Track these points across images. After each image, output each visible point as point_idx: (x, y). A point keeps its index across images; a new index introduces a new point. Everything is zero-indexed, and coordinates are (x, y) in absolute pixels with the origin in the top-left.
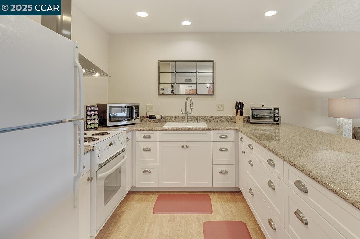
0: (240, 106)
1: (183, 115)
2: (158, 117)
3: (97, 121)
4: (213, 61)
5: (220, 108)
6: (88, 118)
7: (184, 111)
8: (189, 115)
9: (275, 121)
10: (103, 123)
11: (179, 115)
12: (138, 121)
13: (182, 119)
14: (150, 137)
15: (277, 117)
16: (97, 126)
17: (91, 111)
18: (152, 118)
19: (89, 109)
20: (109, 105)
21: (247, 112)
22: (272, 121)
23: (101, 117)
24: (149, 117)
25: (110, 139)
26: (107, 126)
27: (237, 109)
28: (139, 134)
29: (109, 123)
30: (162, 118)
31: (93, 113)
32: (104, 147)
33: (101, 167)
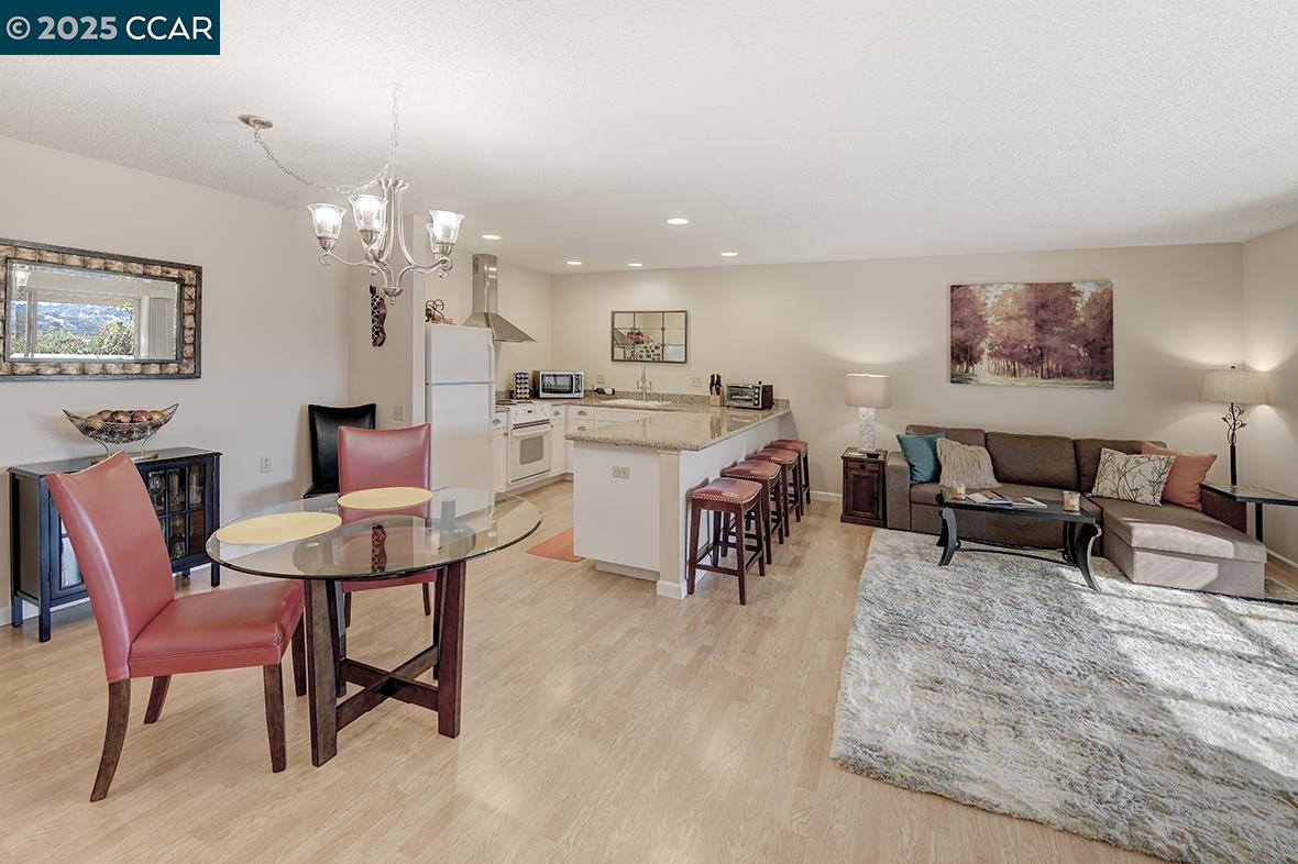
0: (716, 383)
1: (640, 390)
2: (608, 391)
3: (528, 391)
4: (685, 312)
5: (696, 382)
6: (518, 386)
7: (641, 384)
8: (648, 391)
9: (755, 405)
10: (535, 395)
11: (635, 390)
12: (581, 395)
13: (638, 396)
14: (585, 414)
15: (757, 399)
16: (528, 396)
17: (521, 378)
18: (600, 391)
19: (519, 376)
20: (542, 373)
21: (725, 390)
22: (750, 404)
23: (534, 387)
24: (597, 391)
25: (529, 407)
26: (539, 398)
27: (712, 385)
28: (574, 409)
29: (542, 395)
30: (614, 392)
31: (523, 381)
32: (520, 412)
33: (517, 427)
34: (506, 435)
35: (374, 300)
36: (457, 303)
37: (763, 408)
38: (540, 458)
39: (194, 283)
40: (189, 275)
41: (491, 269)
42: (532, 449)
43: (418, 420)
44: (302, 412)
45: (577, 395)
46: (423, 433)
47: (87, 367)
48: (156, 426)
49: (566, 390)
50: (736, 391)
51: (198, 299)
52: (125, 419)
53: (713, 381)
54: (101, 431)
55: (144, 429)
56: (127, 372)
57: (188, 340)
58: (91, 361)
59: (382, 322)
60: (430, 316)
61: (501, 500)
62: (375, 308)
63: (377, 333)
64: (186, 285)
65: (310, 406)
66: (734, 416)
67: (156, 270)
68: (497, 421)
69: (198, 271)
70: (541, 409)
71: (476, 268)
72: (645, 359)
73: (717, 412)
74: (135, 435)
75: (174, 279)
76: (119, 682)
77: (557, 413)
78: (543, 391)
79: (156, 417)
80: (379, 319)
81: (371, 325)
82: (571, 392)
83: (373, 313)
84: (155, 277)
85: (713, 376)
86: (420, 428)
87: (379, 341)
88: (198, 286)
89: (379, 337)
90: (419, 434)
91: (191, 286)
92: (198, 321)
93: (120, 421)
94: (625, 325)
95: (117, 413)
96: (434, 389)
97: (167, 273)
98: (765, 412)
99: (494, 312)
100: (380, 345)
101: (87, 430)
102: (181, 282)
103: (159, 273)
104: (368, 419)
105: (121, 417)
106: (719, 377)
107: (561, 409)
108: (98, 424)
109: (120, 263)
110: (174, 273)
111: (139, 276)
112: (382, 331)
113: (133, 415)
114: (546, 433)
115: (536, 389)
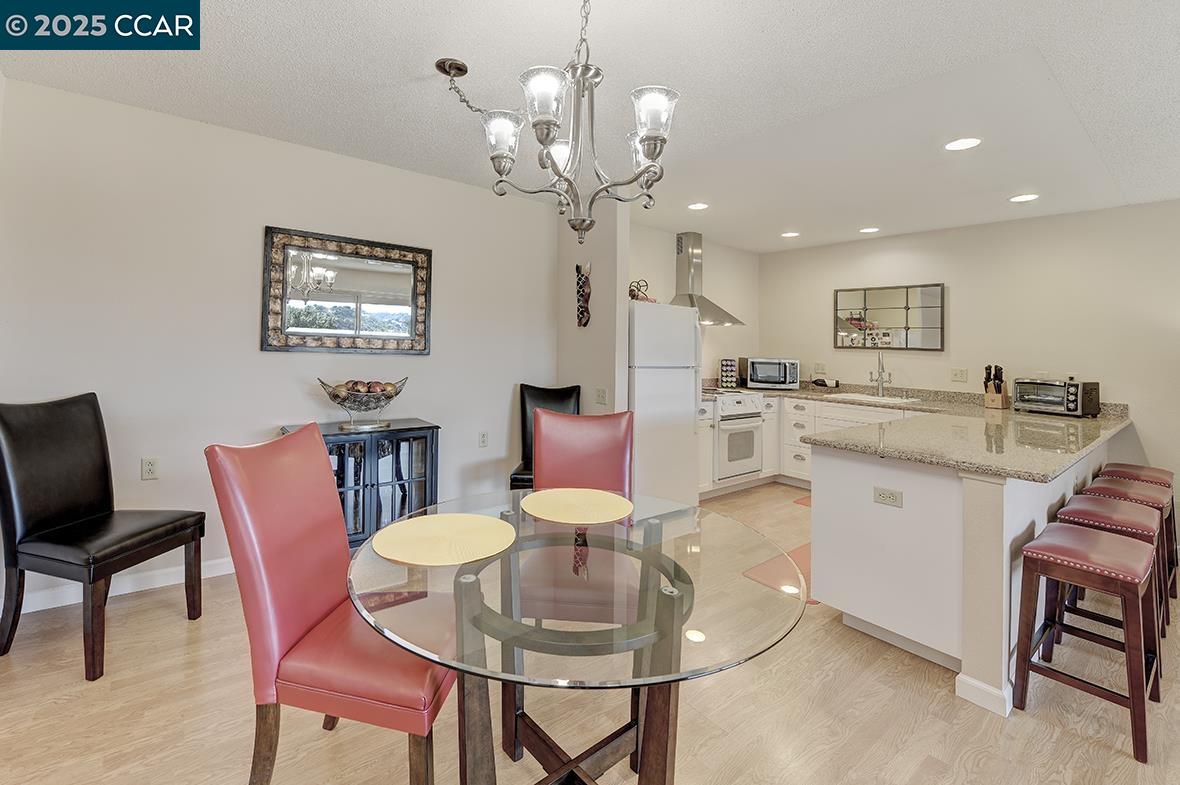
0: (994, 377)
1: (875, 384)
2: (831, 383)
3: (734, 379)
4: (941, 286)
5: (960, 376)
6: (724, 374)
7: (876, 376)
8: (886, 385)
9: (1069, 410)
10: (742, 383)
12: (796, 386)
13: (874, 391)
14: (803, 409)
15: (1073, 402)
16: (734, 385)
17: (727, 365)
18: (821, 383)
19: (724, 363)
20: (750, 360)
21: (1010, 388)
22: (1061, 409)
23: (740, 375)
24: (815, 382)
25: (738, 397)
26: (747, 388)
27: (988, 379)
28: (789, 403)
29: (750, 384)
30: (837, 386)
31: (729, 368)
32: (729, 402)
33: (724, 419)
34: (713, 426)
35: (580, 279)
36: (661, 284)
37: (1084, 415)
38: (749, 454)
39: (425, 265)
40: (421, 258)
41: (695, 251)
42: (741, 445)
43: (620, 406)
44: (514, 390)
45: (791, 386)
46: (624, 421)
47: (342, 341)
48: (389, 397)
49: (780, 381)
50: (1030, 390)
51: (428, 281)
52: (363, 389)
53: (989, 374)
54: (344, 400)
55: (378, 399)
56: (372, 346)
57: (420, 319)
58: (344, 336)
59: (587, 301)
60: (633, 296)
61: (707, 501)
62: (581, 287)
63: (582, 313)
64: (418, 268)
65: (522, 385)
66: (1028, 424)
67: (395, 254)
68: (703, 411)
69: (428, 253)
70: (751, 400)
71: (680, 250)
72: (880, 346)
73: (998, 417)
74: (372, 405)
75: (408, 262)
76: (266, 706)
77: (769, 406)
78: (752, 380)
79: (389, 388)
80: (584, 297)
81: (576, 305)
82: (784, 382)
83: (579, 292)
84: (395, 261)
85: (988, 369)
86: (622, 414)
87: (584, 321)
88: (429, 268)
89: (583, 317)
90: (620, 423)
91: (423, 268)
92: (428, 301)
93: (359, 391)
94: (851, 306)
95: (356, 383)
96: (638, 373)
97: (405, 256)
98: (1089, 422)
99: (700, 295)
100: (585, 325)
101: (335, 397)
102: (414, 263)
103: (397, 256)
104: (572, 402)
105: (360, 387)
106: (999, 370)
107: (774, 401)
108: (343, 393)
109: (367, 248)
110: (410, 256)
111: (382, 259)
112: (587, 310)
113: (370, 386)
114: (757, 428)
115: (743, 377)
